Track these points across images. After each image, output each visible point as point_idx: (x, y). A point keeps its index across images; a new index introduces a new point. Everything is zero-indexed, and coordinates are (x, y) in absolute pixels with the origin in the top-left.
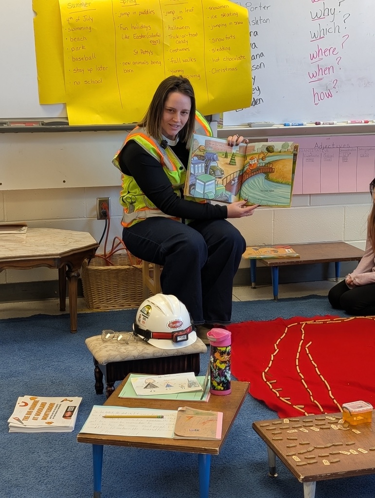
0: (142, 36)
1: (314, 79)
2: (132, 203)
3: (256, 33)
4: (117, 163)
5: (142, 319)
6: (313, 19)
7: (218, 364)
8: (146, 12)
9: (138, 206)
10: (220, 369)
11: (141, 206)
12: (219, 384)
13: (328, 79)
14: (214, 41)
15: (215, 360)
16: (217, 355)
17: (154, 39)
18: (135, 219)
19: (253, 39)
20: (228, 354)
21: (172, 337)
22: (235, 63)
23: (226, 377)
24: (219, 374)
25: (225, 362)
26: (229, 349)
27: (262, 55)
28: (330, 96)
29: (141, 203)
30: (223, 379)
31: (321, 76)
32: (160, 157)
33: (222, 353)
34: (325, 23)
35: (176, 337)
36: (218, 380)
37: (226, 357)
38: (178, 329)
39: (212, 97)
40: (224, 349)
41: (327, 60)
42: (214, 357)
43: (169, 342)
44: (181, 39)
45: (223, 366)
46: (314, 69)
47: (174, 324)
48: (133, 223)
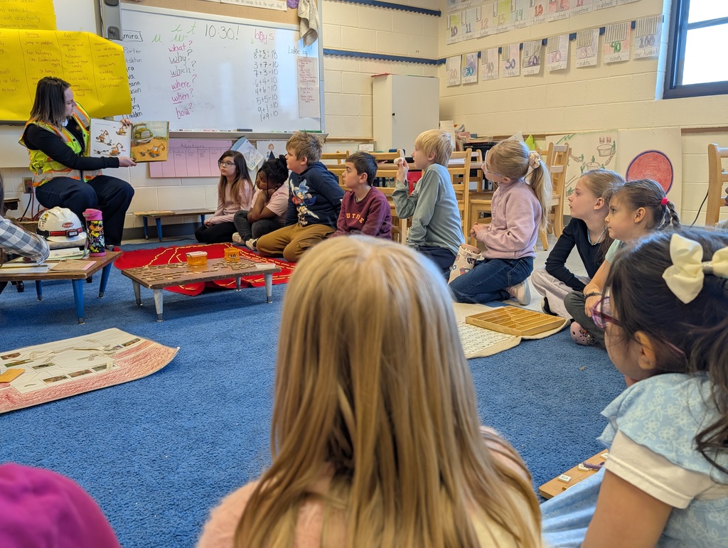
0: (45, 60)
1: (176, 102)
2: (40, 168)
3: (133, 69)
4: (23, 143)
5: (41, 224)
6: (172, 63)
7: (93, 234)
8: (46, 43)
9: (45, 169)
10: (94, 237)
11: (48, 169)
12: (95, 248)
13: (186, 102)
14: (100, 66)
15: (90, 231)
16: (91, 227)
17: (55, 63)
18: (44, 180)
19: (130, 72)
20: (100, 226)
21: (65, 234)
22: (116, 82)
23: (100, 243)
24: (94, 241)
25: (98, 232)
26: (101, 222)
27: (138, 83)
28: (188, 113)
29: (47, 167)
30: (98, 244)
31: (180, 100)
32: (56, 132)
33: (95, 225)
34: (180, 65)
35: (69, 233)
36: (94, 245)
37: (98, 228)
38: (70, 228)
39: (102, 104)
40: (97, 222)
41: (184, 90)
42: (89, 229)
43: (64, 237)
44: (76, 64)
45: (97, 235)
46: (175, 95)
47: (68, 224)
48: (43, 183)
